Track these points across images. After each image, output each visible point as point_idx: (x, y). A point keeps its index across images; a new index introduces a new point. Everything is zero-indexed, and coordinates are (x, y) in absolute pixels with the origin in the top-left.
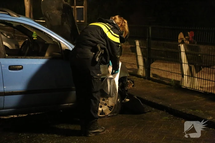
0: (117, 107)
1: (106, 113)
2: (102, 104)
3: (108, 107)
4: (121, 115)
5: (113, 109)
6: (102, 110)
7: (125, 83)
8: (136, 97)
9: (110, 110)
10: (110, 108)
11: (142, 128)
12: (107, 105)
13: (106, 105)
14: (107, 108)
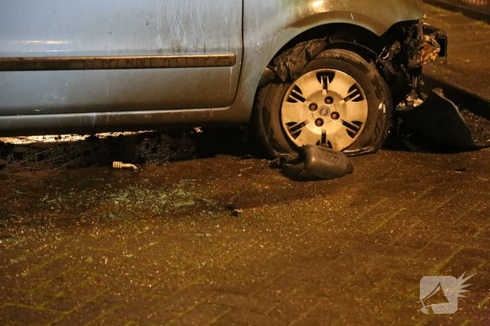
0: (377, 126)
1: (336, 145)
2: (324, 112)
3: (345, 123)
4: (387, 153)
5: (360, 131)
6: (324, 135)
7: (412, 43)
8: (441, 95)
9: (352, 135)
10: (352, 128)
11: (448, 201)
12: (341, 117)
13: (336, 116)
14: (339, 128)
